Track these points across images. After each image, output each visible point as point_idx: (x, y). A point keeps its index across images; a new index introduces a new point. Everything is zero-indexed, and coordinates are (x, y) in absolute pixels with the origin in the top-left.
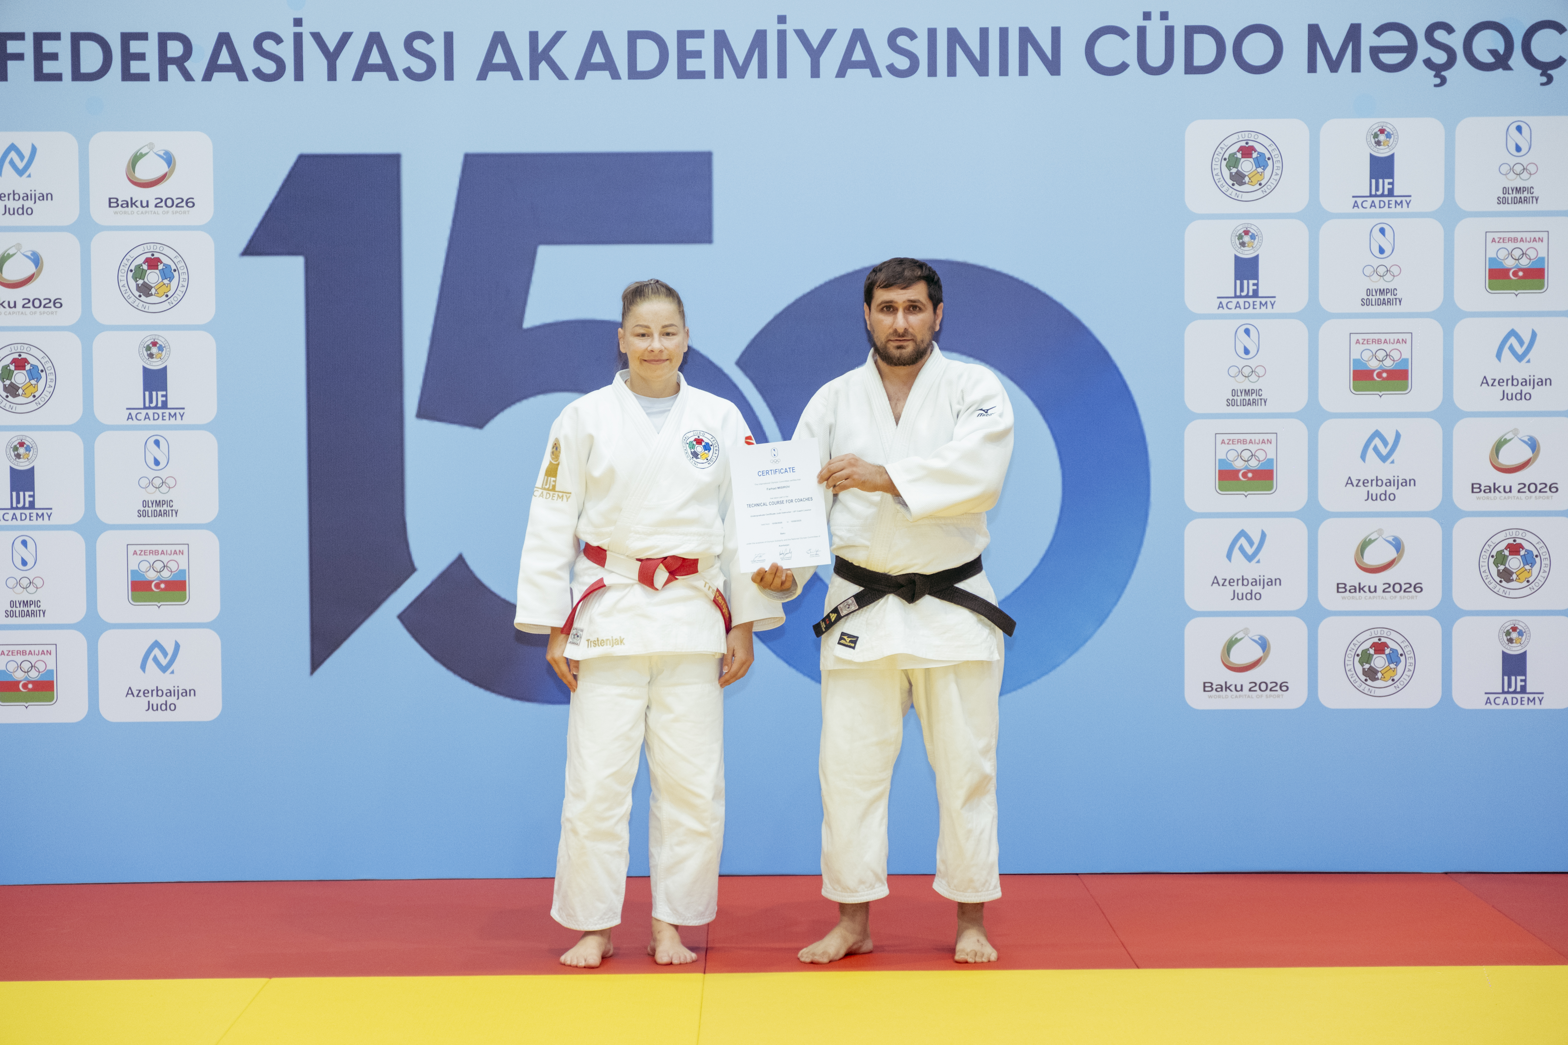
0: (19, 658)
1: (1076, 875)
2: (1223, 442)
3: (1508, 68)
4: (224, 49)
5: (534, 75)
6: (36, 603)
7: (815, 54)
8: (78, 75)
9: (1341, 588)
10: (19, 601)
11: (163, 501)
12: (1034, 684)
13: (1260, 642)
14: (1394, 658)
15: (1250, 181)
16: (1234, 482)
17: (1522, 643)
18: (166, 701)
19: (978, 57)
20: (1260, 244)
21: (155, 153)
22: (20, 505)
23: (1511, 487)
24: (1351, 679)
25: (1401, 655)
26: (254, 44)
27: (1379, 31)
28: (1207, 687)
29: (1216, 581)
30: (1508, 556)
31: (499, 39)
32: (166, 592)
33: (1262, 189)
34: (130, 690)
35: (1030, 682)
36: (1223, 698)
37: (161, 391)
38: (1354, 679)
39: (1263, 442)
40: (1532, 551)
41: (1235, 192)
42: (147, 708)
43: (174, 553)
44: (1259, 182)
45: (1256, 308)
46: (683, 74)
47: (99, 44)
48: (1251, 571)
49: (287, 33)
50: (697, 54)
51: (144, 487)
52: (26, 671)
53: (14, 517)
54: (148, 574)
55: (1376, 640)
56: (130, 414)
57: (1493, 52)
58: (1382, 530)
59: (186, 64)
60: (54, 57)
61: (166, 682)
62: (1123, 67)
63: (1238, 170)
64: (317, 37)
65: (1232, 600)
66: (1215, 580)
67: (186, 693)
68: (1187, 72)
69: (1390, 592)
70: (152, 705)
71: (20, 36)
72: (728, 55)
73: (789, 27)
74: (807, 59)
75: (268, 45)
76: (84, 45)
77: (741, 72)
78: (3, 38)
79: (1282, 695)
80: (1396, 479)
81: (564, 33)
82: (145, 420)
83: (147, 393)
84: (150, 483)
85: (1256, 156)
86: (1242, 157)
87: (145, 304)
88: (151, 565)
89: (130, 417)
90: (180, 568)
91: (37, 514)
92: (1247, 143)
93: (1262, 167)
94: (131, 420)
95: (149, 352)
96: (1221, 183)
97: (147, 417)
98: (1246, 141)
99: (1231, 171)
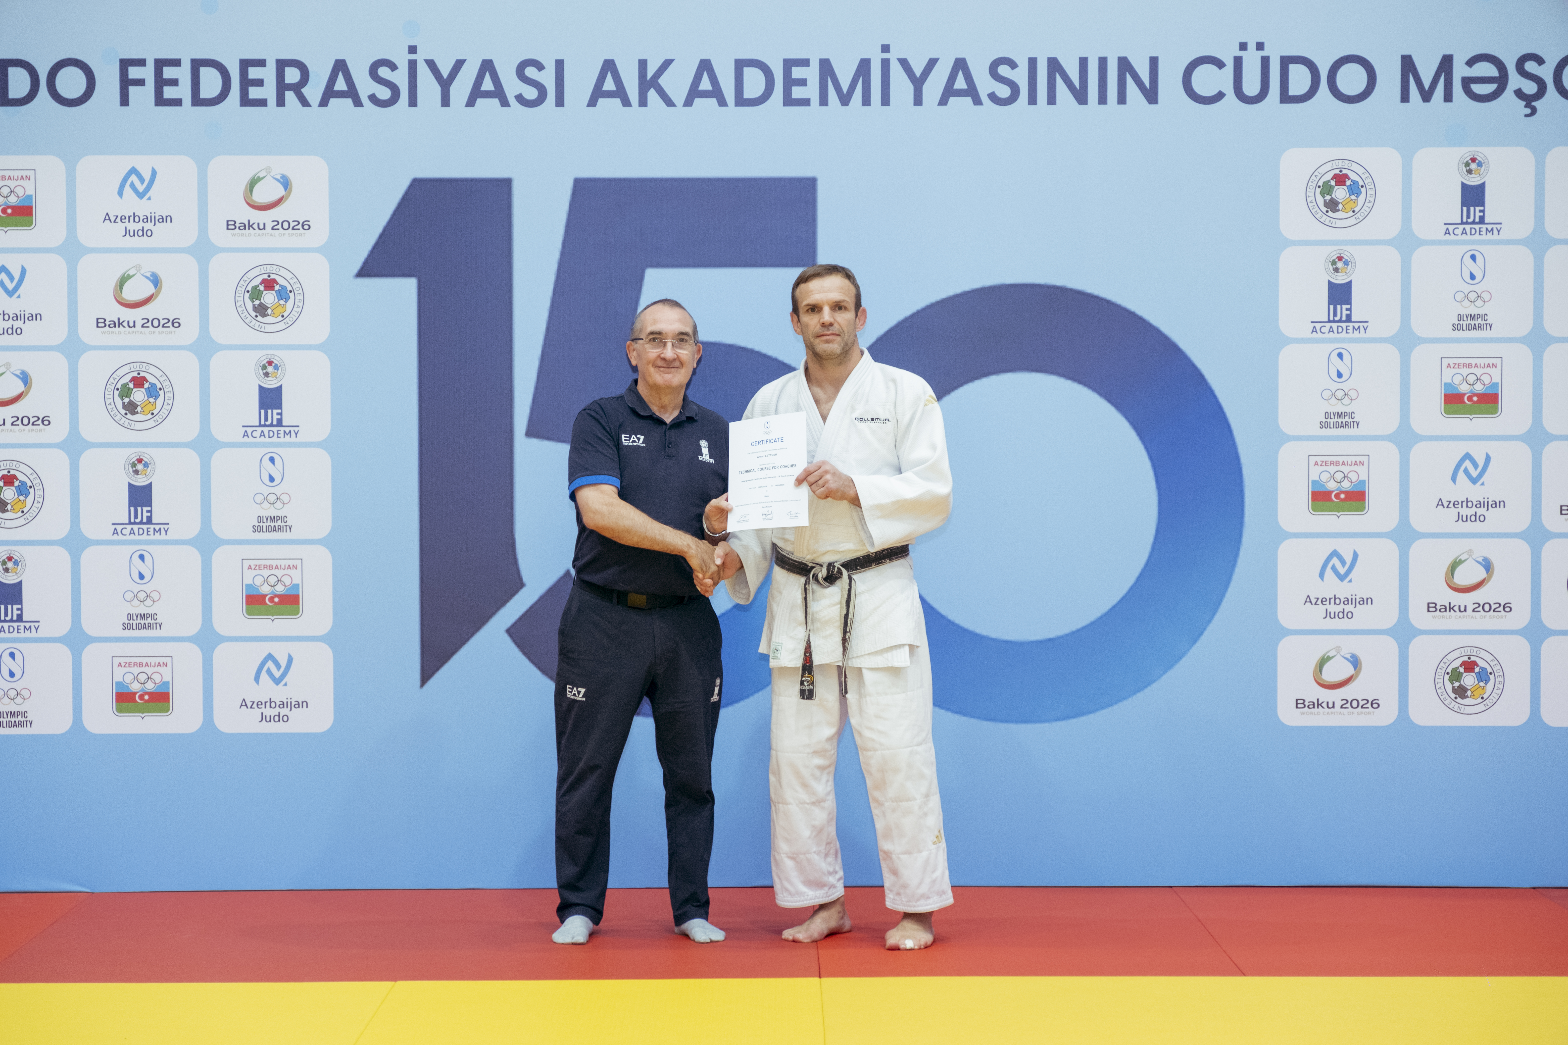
0: (136, 670)
1: (1171, 888)
2: (1316, 464)
4: (340, 75)
5: (643, 102)
6: (153, 616)
7: (918, 83)
8: (197, 101)
9: (1431, 607)
10: (136, 614)
11: (277, 517)
12: (1130, 700)
13: (1352, 660)
14: (1484, 677)
15: (1344, 208)
16: (1327, 503)
18: (279, 713)
19: (1078, 86)
20: (1353, 270)
21: (272, 177)
22: (138, 520)
24: (1441, 697)
25: (1491, 673)
26: (370, 70)
27: (1471, 63)
28: (1300, 703)
31: (609, 66)
33: (1356, 216)
34: (244, 702)
35: (1125, 698)
36: (1315, 714)
37: (276, 409)
38: (1444, 696)
39: (1356, 463)
41: (1329, 219)
42: (260, 720)
43: (288, 568)
44: (1352, 209)
45: (1349, 333)
46: (789, 101)
47: (218, 70)
48: (1343, 590)
49: (402, 60)
50: (803, 82)
51: (259, 503)
53: (132, 532)
55: (1466, 659)
56: (246, 431)
58: (1472, 551)
59: (303, 90)
60: (174, 82)
61: (279, 693)
62: (1220, 96)
63: (1332, 198)
64: (431, 64)
65: (1324, 618)
66: (1308, 599)
67: (298, 705)
68: (1283, 101)
69: (1479, 611)
70: (266, 716)
71: (141, 63)
72: (832, 83)
73: (893, 56)
74: (910, 88)
75: (384, 72)
76: (204, 71)
77: (845, 99)
78: (125, 64)
79: (1373, 712)
80: (1486, 501)
81: (672, 61)
82: (260, 437)
83: (263, 411)
84: (264, 499)
85: (1349, 184)
86: (1336, 185)
87: (261, 324)
88: (266, 579)
89: (246, 434)
90: (294, 582)
91: (155, 529)
92: (1341, 171)
93: (1356, 195)
94: (247, 437)
95: (265, 371)
96: (1315, 210)
97: (262, 434)
98: (1339, 169)
99: (1325, 198)
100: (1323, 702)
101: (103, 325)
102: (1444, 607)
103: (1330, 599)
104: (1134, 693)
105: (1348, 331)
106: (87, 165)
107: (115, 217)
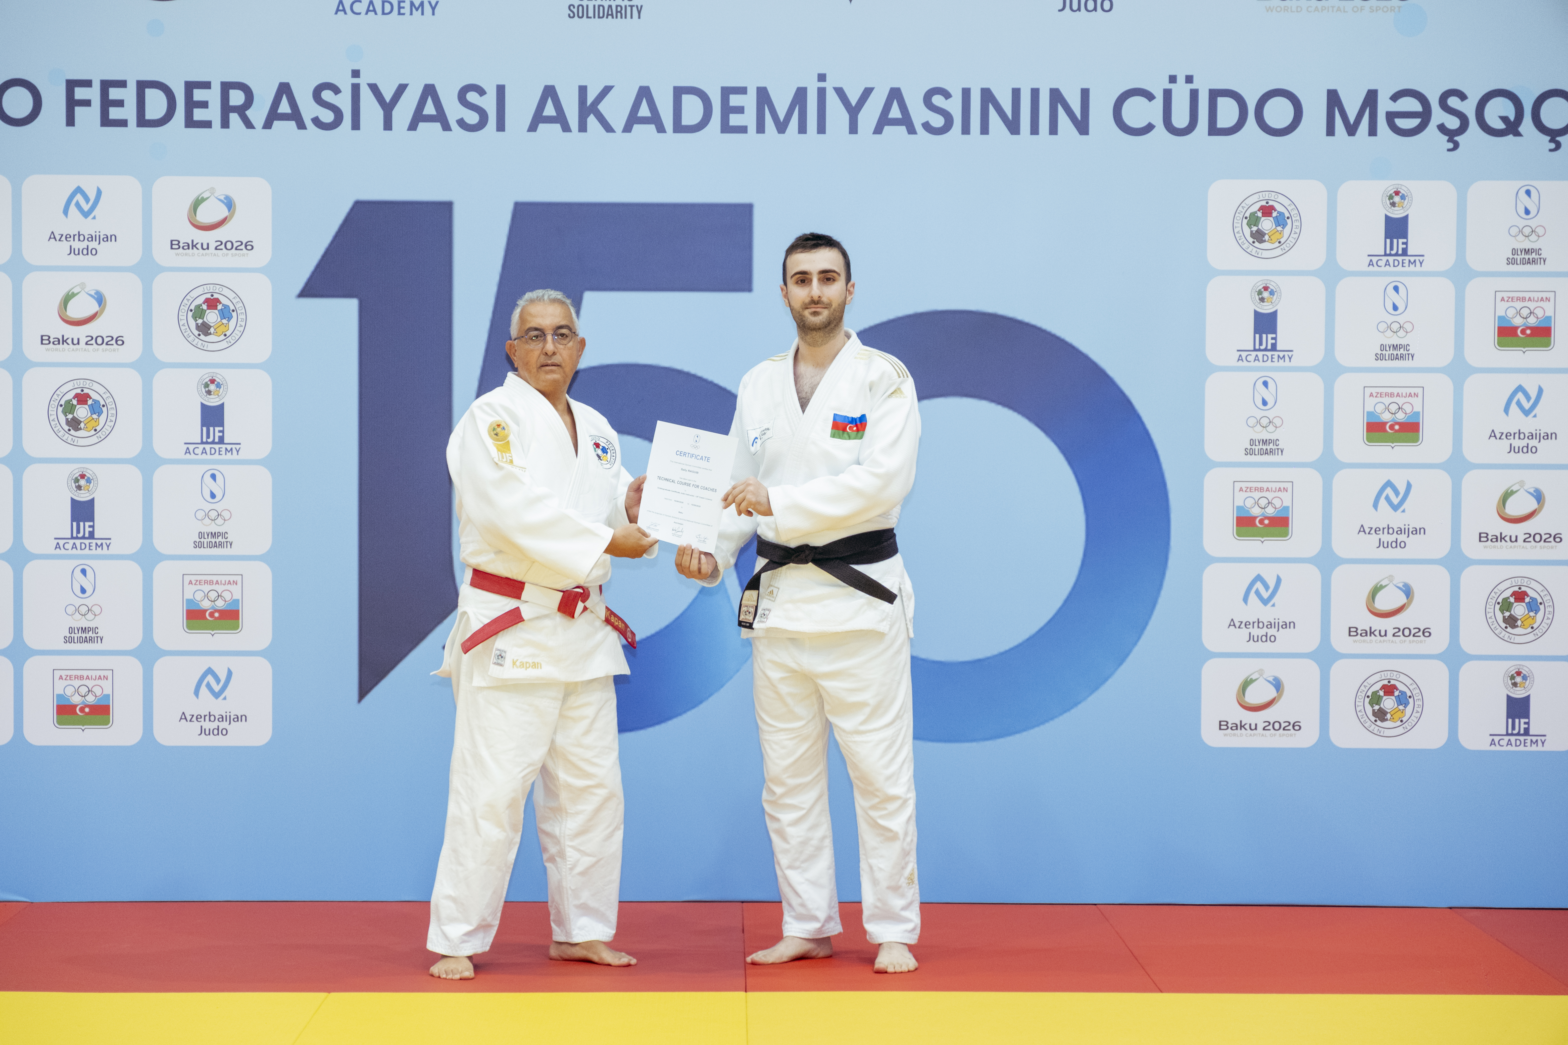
0: (77, 683)
3: (1518, 134)
4: (284, 98)
5: (583, 128)
7: (853, 111)
8: (142, 122)
9: (1352, 631)
10: (77, 628)
12: (1056, 720)
13: (1274, 683)
14: (1403, 700)
15: (1270, 239)
17: (1526, 687)
18: (218, 726)
19: (1010, 116)
20: (1279, 300)
21: (216, 198)
22: (80, 535)
23: (1516, 537)
24: (1361, 720)
25: (1410, 697)
26: (313, 94)
27: (1395, 97)
28: (1223, 725)
30: (1513, 603)
31: (550, 92)
32: (220, 621)
33: (1282, 247)
34: (183, 715)
35: (1052, 719)
36: (1237, 736)
37: (219, 426)
38: (1364, 719)
39: (1280, 490)
40: (1536, 599)
41: (1255, 249)
42: (200, 733)
43: (228, 584)
44: (1278, 240)
45: (1274, 362)
46: (726, 128)
47: (164, 92)
48: (1267, 614)
49: (345, 83)
50: (740, 110)
51: (200, 519)
52: (83, 695)
53: (74, 546)
54: (203, 603)
55: (1386, 682)
56: (188, 448)
57: (1504, 119)
59: (247, 112)
60: (120, 103)
61: (218, 707)
62: (1149, 128)
63: (1258, 229)
64: (374, 88)
66: (1232, 622)
67: (237, 719)
68: (1211, 133)
70: (205, 729)
71: (88, 83)
72: (770, 112)
73: (829, 85)
74: (846, 116)
75: (327, 95)
76: (150, 93)
77: (782, 127)
78: (71, 85)
79: (1295, 734)
80: (1407, 527)
81: (612, 87)
82: (202, 454)
83: (204, 429)
84: (206, 515)
85: (1276, 215)
86: (1262, 216)
87: (204, 343)
88: (206, 594)
89: (188, 451)
90: (234, 598)
91: (97, 544)
92: (1267, 203)
93: (1282, 226)
94: (189, 454)
95: (207, 389)
96: (1241, 241)
97: (204, 451)
98: (1266, 201)
99: (1252, 229)
100: (1245, 724)
101: (47, 342)
102: (1365, 632)
104: (1061, 714)
105: (1273, 360)
106: (34, 185)
107: (60, 236)
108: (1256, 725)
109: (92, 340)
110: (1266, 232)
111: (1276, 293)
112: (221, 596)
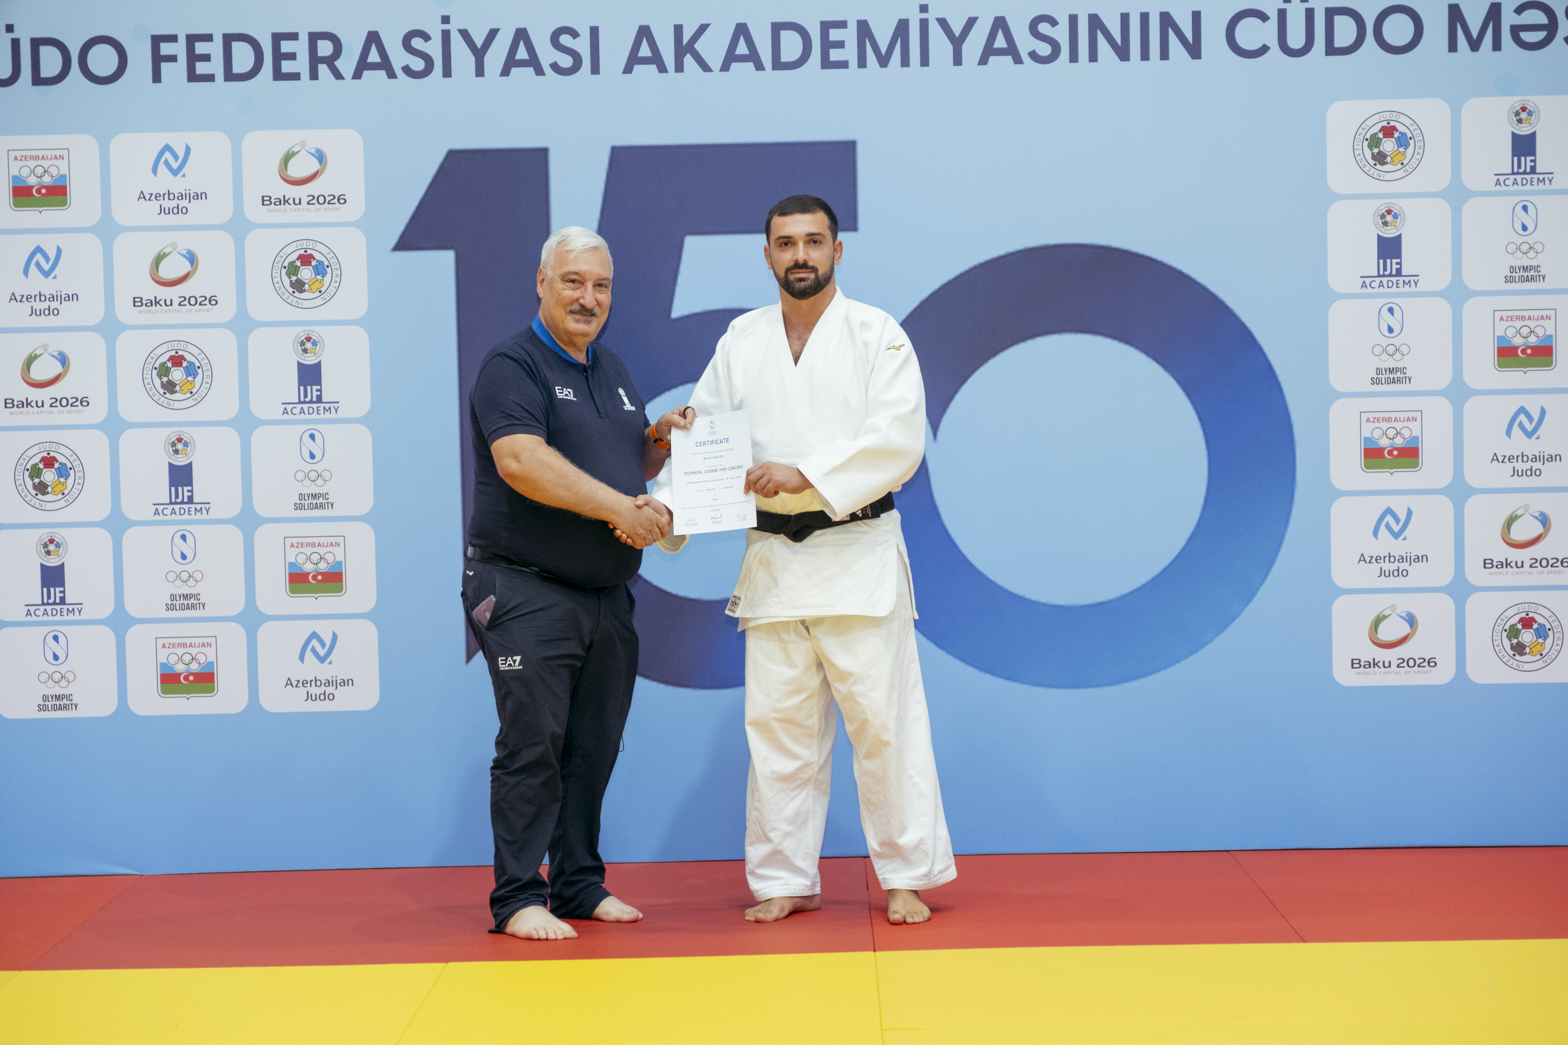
1: (1227, 852)
2: (1368, 420)
4: (374, 47)
5: (679, 68)
6: (196, 596)
7: (957, 42)
8: (230, 76)
9: (1488, 563)
11: (318, 494)
12: (1183, 663)
13: (1407, 618)
14: (1542, 633)
15: (1392, 161)
16: (1379, 461)
18: (325, 691)
19: (1119, 42)
20: (1403, 223)
21: (307, 151)
22: (179, 500)
24: (1499, 654)
25: (1549, 630)
26: (403, 42)
27: (1519, 10)
28: (1355, 663)
29: (1362, 558)
31: (644, 32)
33: (1404, 169)
34: (289, 681)
35: (1178, 661)
36: (1371, 674)
37: (315, 385)
38: (1502, 654)
39: (1408, 419)
41: (1377, 172)
42: (306, 699)
43: (330, 545)
44: (1401, 162)
45: (1399, 287)
46: (826, 64)
47: (251, 45)
48: (1398, 548)
49: (435, 30)
50: (840, 45)
51: (300, 480)
53: (173, 512)
54: (305, 566)
55: (1524, 615)
56: (285, 408)
59: (336, 63)
60: (206, 58)
61: (324, 672)
62: (1264, 49)
63: (1380, 151)
64: (465, 34)
65: (1379, 577)
67: (344, 683)
68: (1328, 53)
69: (1537, 567)
70: (311, 695)
71: (173, 38)
72: (871, 45)
73: (931, 16)
74: (950, 48)
75: (417, 43)
76: (236, 46)
77: (883, 61)
78: (157, 40)
79: (1431, 671)
80: (1542, 455)
81: (708, 25)
82: (300, 414)
83: (302, 388)
84: (306, 476)
85: (1398, 136)
86: (1384, 137)
87: (299, 300)
89: (285, 411)
90: (337, 560)
91: (196, 509)
92: (1388, 123)
93: (1404, 147)
94: (286, 414)
95: (303, 347)
96: (1363, 163)
97: (302, 411)
98: (1387, 122)
99: (1373, 151)
100: (1379, 662)
102: (1500, 563)
103: (1384, 557)
104: (1187, 656)
105: (1399, 285)
106: (122, 144)
107: (150, 195)
108: (1390, 662)
109: (185, 301)
110: (1388, 154)
111: (1399, 216)
112: (324, 558)
